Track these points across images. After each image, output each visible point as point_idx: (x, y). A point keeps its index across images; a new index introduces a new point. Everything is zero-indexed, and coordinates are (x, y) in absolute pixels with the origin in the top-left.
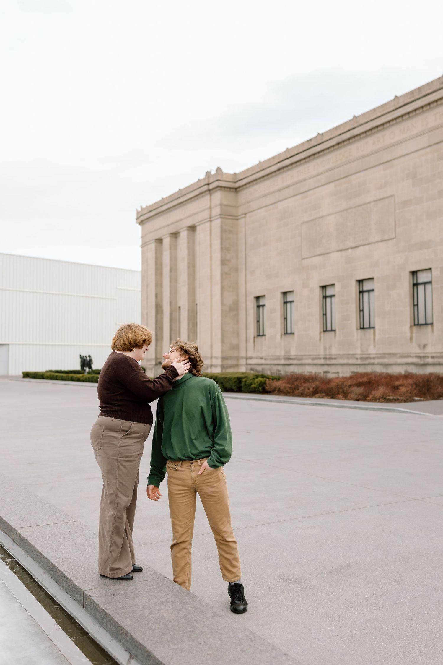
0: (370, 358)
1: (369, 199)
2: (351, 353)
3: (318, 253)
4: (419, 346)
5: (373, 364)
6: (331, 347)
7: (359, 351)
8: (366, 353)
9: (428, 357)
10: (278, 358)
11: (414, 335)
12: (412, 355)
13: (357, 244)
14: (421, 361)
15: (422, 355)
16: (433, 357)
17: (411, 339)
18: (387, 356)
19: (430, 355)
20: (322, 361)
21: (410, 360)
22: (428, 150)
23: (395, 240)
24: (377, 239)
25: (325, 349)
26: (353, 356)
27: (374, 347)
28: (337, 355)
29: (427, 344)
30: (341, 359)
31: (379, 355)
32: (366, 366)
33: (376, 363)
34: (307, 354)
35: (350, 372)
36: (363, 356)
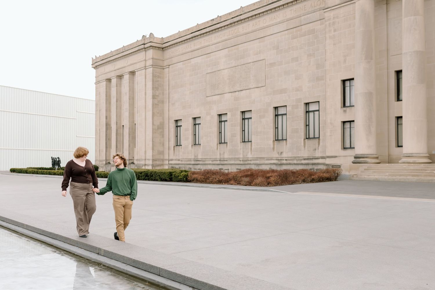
0: (249, 160)
1: (250, 61)
2: (237, 157)
3: (217, 93)
4: (278, 153)
5: (250, 164)
6: (224, 153)
7: (241, 156)
8: (246, 157)
9: (284, 160)
10: (190, 160)
11: (275, 146)
12: (274, 158)
13: (241, 88)
14: (279, 162)
15: (280, 158)
16: (286, 160)
17: (274, 148)
18: (259, 159)
19: (284, 159)
20: (218, 162)
21: (272, 162)
22: (286, 32)
23: (265, 87)
24: (254, 86)
25: (220, 154)
26: (238, 159)
27: (251, 153)
28: (227, 158)
29: (283, 152)
30: (230, 161)
31: (254, 159)
32: (246, 165)
33: (252, 163)
34: (209, 158)
35: (236, 169)
36: (244, 159)
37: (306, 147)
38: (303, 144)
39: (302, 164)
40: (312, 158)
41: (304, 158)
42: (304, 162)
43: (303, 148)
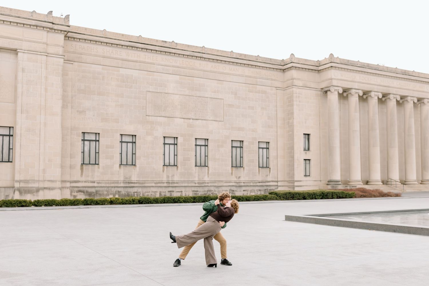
0: (206, 183)
1: (206, 96)
2: (191, 180)
3: (163, 115)
4: (236, 177)
5: (207, 186)
6: (173, 175)
7: (196, 179)
8: (202, 180)
9: (241, 183)
11: (233, 172)
12: (232, 181)
13: (197, 118)
14: (237, 184)
15: (238, 182)
17: (232, 174)
18: (217, 182)
19: (242, 182)
20: (165, 185)
21: (231, 184)
23: (223, 122)
24: (211, 119)
25: (168, 177)
26: (192, 182)
27: (208, 177)
28: (178, 181)
29: (241, 177)
30: (182, 183)
31: (211, 181)
32: (204, 187)
33: (209, 186)
34: (150, 180)
35: (191, 191)
36: (200, 182)
37: (260, 174)
38: (258, 171)
39: (257, 186)
40: (265, 182)
41: (259, 181)
42: (258, 184)
43: (258, 174)
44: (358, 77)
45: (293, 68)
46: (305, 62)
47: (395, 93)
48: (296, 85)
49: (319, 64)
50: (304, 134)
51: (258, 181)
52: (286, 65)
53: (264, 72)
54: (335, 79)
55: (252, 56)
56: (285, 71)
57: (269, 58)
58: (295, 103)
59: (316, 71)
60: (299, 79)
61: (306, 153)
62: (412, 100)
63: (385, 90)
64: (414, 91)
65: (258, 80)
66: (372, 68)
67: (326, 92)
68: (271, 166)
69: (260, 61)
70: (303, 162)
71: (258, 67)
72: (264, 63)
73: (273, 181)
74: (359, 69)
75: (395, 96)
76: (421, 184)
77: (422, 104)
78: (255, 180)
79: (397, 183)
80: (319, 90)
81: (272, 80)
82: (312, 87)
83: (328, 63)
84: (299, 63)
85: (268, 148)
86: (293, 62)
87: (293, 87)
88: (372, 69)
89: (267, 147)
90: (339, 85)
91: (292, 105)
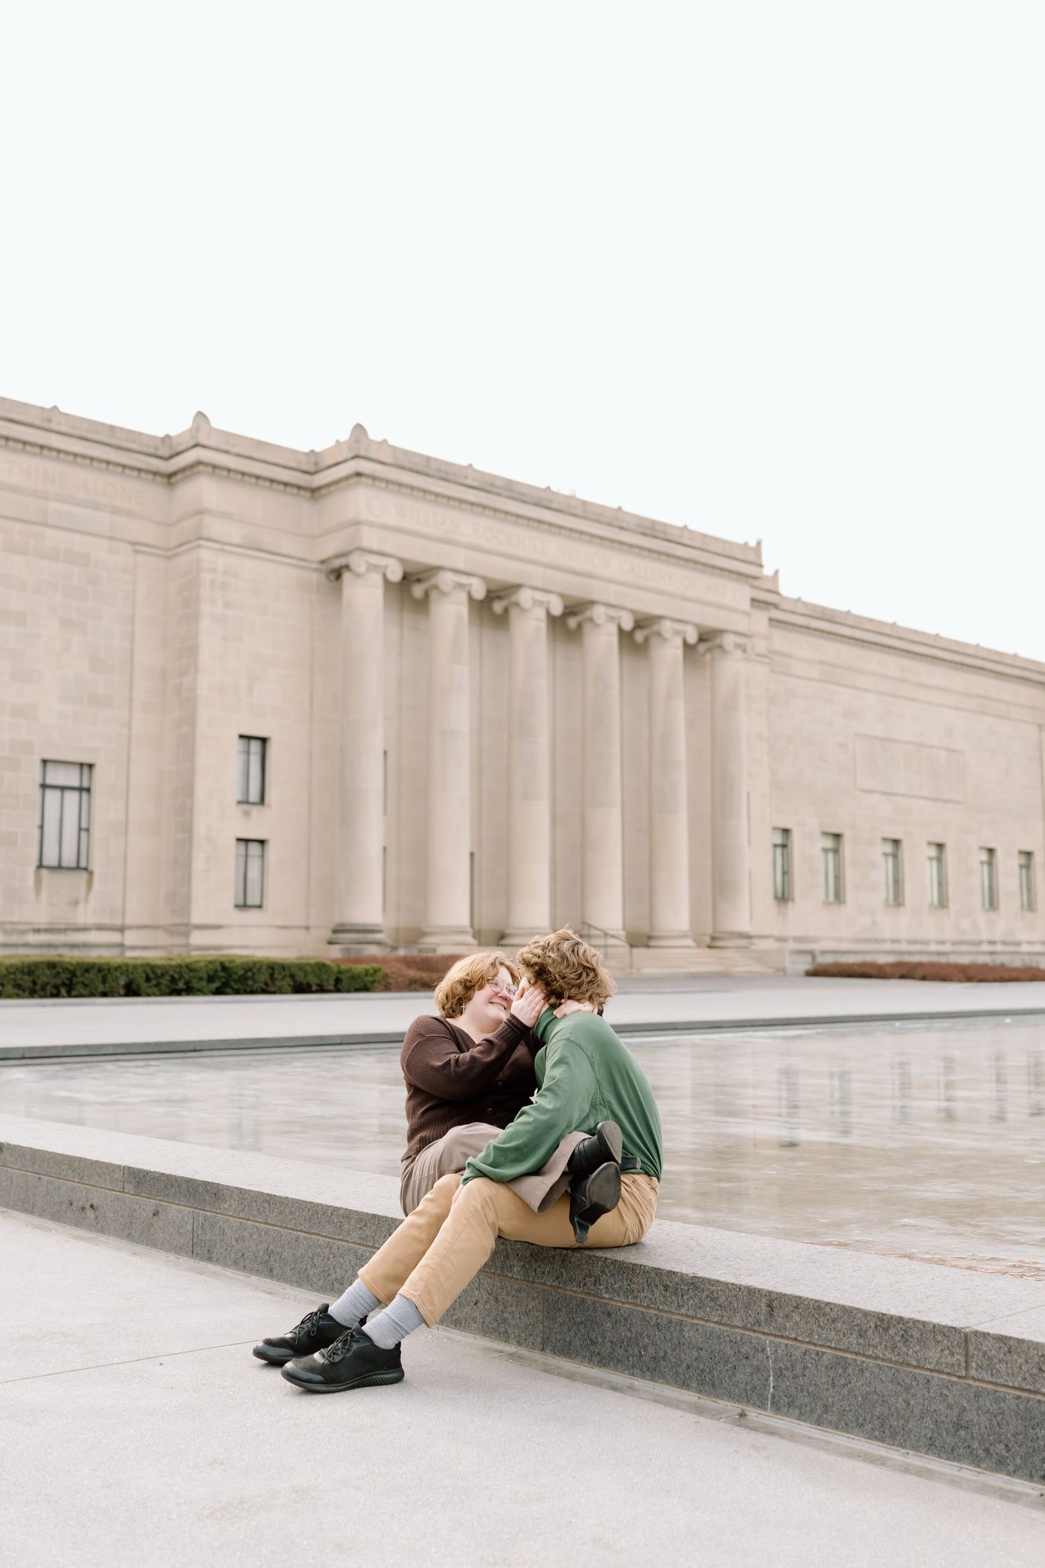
37: (44, 894)
38: (31, 882)
39: (27, 945)
40: (65, 929)
41: (36, 927)
43: (31, 895)
44: (469, 527)
45: (201, 468)
46: (256, 450)
47: (613, 601)
48: (215, 536)
49: (314, 463)
50: (241, 737)
51: (29, 923)
52: (178, 454)
53: (79, 477)
54: (371, 524)
55: (25, 405)
56: (173, 480)
57: (103, 425)
58: (205, 608)
59: (302, 493)
60: (228, 516)
61: (247, 814)
62: (676, 632)
63: (578, 589)
64: (685, 599)
65: (53, 506)
66: (527, 499)
67: (337, 574)
68: (96, 866)
69: (64, 429)
70: (231, 850)
71: (54, 454)
72: (81, 438)
73: (100, 928)
74: (471, 496)
75: (612, 612)
76: (710, 947)
77: (717, 652)
78: (16, 919)
79: (611, 941)
80: (314, 566)
81: (115, 511)
82: (284, 551)
83: (345, 461)
84: (227, 452)
85: (88, 790)
86: (203, 441)
87: (199, 546)
88: (524, 502)
89: (85, 784)
90: (388, 548)
91: (192, 617)
